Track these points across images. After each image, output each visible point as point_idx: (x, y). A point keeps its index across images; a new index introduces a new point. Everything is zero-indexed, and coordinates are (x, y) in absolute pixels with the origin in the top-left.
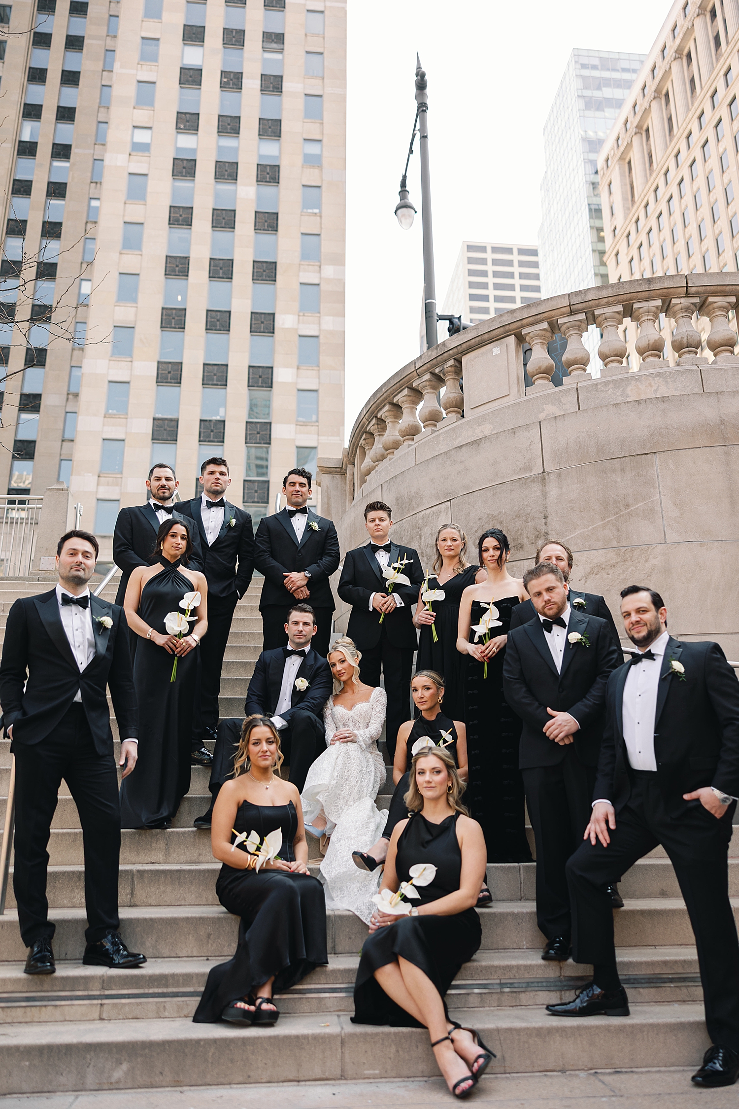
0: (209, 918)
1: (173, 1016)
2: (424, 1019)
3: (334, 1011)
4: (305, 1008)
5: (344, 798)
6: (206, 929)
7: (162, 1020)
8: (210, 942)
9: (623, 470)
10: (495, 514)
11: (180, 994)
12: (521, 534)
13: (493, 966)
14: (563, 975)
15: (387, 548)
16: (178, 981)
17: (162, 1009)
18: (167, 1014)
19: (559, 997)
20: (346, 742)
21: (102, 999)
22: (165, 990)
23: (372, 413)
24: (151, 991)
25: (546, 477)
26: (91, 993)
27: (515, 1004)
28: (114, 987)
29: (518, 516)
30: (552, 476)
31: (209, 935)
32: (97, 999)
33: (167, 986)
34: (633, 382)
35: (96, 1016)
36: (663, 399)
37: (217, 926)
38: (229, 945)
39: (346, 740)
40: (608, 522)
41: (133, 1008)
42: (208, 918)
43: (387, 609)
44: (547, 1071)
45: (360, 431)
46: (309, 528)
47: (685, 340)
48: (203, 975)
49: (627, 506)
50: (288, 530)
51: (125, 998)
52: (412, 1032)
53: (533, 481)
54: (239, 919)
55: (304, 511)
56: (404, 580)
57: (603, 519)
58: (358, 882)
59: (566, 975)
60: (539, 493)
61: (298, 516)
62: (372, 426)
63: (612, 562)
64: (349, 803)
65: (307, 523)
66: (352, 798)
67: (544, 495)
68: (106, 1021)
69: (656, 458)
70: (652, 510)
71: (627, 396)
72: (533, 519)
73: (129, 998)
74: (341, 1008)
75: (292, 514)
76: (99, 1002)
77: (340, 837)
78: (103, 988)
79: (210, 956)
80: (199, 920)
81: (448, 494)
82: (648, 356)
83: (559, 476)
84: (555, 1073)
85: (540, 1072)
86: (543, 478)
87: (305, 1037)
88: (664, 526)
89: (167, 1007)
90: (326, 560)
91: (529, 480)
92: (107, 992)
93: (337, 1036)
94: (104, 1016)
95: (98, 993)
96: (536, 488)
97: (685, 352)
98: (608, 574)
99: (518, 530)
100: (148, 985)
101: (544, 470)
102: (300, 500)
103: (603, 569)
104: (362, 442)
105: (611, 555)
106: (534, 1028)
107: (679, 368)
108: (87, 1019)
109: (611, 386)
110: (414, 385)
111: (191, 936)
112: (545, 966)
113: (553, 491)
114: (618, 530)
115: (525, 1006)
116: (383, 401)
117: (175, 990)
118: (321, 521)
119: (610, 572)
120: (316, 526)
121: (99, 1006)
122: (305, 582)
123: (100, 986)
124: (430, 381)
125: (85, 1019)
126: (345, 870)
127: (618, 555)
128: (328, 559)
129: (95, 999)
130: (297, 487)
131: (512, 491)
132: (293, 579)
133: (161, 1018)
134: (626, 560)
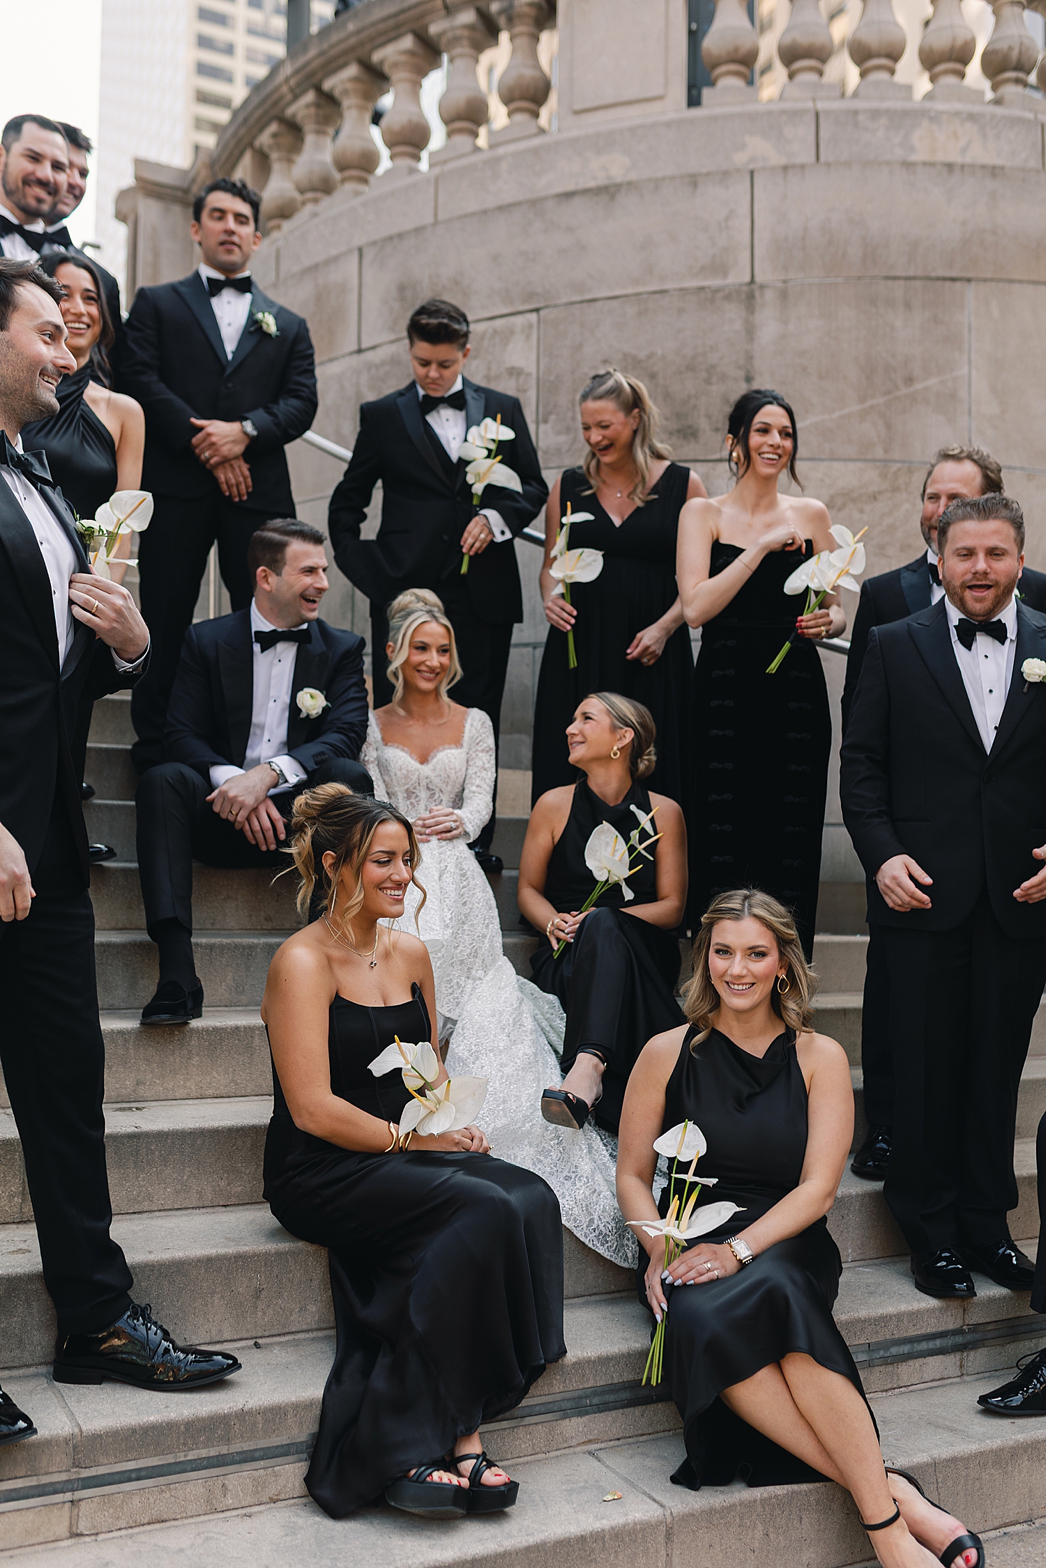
0: (258, 1256)
1: (243, 1504)
2: (841, 1473)
3: (579, 1445)
4: (523, 1446)
5: (462, 962)
6: (251, 1279)
7: (221, 1515)
8: (261, 1305)
9: (908, 306)
10: (642, 355)
11: (257, 1454)
12: (695, 407)
13: (859, 1321)
14: (967, 1322)
15: (457, 402)
16: (254, 1424)
17: (218, 1492)
18: (230, 1501)
19: (958, 1363)
20: (451, 839)
21: (73, 1490)
22: (224, 1450)
23: (311, 75)
24: (192, 1456)
25: (757, 294)
26: (45, 1480)
27: (890, 1386)
28: (102, 1460)
29: (691, 368)
30: (769, 295)
31: (258, 1293)
32: (63, 1492)
33: (228, 1441)
34: (925, 123)
35: (63, 1529)
36: (994, 171)
37: (276, 1271)
38: (303, 1309)
39: (449, 835)
40: (872, 407)
41: (152, 1500)
42: (255, 1255)
43: (472, 546)
44: (1006, 1525)
45: (266, 113)
46: (253, 327)
47: (1015, 54)
48: (308, 1405)
49: (909, 380)
50: (205, 323)
51: (130, 1480)
52: (793, 1492)
53: (728, 297)
54: (324, 1253)
55: (244, 286)
56: (507, 478)
57: (862, 399)
58: (530, 1145)
59: (971, 1322)
60: (738, 326)
61: (228, 296)
62: (302, 107)
63: (872, 489)
64: (474, 972)
65: (251, 315)
66: (479, 961)
67: (750, 331)
68: (87, 1539)
69: (971, 293)
70: (953, 396)
71: (912, 149)
72: (723, 378)
73: (138, 1479)
74: (591, 1437)
75: (216, 287)
76: (68, 1496)
77: (474, 1048)
78: (77, 1465)
79: (261, 1337)
80: (236, 1261)
81: (530, 296)
82: (946, 72)
83: (784, 295)
84: (1018, 1527)
85: (995, 1529)
86: (749, 295)
87: (598, 1536)
88: (970, 430)
89: (230, 1487)
90: (287, 406)
91: (720, 295)
92: (85, 1473)
93: (659, 1523)
94: (83, 1527)
95: (63, 1477)
96: (733, 314)
97: (1007, 81)
98: (862, 511)
99: (689, 397)
100: (184, 1444)
101: (753, 276)
102: (236, 257)
103: (854, 500)
104: (265, 139)
105: (871, 475)
106: (992, 1451)
107: (999, 111)
108: (41, 1540)
109: (884, 121)
110: (434, 29)
111: (217, 1297)
112: (940, 1309)
113: (769, 326)
114: (888, 426)
115: (905, 1386)
116: (344, 53)
117: (247, 1446)
118: (281, 315)
119: (867, 508)
120: (270, 324)
121: (68, 1505)
122: (239, 449)
123: (68, 1462)
124: (471, 27)
125: (34, 1541)
126: (504, 1121)
127: (883, 476)
128: (294, 402)
129: (55, 1492)
130: (231, 223)
131: (681, 311)
132: (214, 439)
133: (216, 1511)
134: (895, 489)
